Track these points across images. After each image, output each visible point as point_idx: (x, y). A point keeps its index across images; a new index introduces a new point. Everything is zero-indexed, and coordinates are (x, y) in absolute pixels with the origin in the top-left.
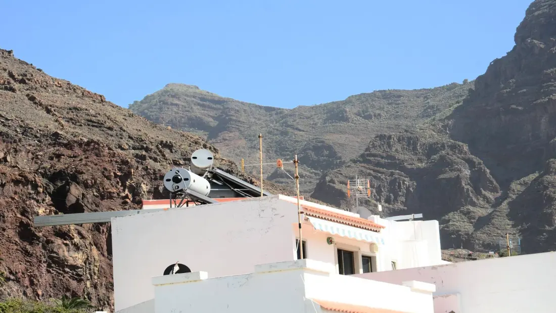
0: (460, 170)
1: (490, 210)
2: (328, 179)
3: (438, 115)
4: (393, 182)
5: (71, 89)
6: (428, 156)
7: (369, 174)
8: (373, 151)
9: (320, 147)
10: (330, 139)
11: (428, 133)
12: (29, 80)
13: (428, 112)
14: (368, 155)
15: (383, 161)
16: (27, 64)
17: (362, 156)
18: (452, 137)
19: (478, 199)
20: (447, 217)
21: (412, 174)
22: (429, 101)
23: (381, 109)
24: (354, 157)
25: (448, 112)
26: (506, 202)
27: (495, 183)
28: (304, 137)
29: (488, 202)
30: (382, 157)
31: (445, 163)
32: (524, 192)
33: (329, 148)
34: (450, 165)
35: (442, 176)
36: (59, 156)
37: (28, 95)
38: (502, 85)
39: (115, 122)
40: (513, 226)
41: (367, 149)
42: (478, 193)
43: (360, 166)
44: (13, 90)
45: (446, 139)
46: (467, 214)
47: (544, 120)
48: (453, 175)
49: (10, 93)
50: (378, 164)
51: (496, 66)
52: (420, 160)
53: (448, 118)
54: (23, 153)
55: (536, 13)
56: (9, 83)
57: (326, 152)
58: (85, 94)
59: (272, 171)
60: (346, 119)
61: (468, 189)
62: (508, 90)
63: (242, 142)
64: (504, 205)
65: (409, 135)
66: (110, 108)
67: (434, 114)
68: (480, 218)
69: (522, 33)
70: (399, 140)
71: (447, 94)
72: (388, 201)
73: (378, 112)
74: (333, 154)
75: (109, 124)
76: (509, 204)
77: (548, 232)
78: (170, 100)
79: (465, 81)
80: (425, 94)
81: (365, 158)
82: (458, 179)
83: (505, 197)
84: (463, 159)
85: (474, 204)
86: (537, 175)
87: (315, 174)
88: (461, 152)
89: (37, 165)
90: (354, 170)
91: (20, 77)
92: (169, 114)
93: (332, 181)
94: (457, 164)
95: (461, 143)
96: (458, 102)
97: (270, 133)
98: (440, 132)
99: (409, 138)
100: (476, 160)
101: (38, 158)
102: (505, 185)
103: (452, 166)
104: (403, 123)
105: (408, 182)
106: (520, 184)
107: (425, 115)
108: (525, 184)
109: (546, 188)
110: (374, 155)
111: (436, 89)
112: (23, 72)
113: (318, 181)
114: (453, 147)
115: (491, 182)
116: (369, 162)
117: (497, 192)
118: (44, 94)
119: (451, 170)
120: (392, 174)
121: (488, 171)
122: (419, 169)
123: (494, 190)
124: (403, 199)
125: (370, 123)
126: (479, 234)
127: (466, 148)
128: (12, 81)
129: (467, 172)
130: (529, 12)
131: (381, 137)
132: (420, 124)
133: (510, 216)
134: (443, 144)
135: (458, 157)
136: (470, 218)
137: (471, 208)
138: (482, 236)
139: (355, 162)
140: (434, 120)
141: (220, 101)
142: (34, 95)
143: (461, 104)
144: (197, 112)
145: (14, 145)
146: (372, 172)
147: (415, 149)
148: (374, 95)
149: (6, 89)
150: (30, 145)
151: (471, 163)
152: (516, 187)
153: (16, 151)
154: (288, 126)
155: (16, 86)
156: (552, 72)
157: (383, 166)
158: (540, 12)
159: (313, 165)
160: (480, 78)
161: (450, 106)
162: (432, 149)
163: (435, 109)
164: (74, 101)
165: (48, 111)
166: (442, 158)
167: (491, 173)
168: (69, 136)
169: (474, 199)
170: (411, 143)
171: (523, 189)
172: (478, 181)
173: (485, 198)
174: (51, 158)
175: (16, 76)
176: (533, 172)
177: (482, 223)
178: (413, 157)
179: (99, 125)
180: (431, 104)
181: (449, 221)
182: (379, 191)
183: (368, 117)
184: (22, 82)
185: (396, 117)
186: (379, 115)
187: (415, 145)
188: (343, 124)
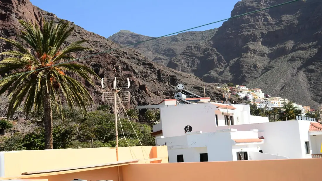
0: (214, 57)
1: (223, 69)
2: (172, 60)
3: (206, 40)
4: (193, 61)
5: (94, 35)
6: (204, 53)
7: (185, 59)
8: (186, 51)
9: (169, 50)
10: (173, 47)
11: (204, 45)
12: (81, 32)
13: (204, 38)
14: (185, 52)
15: (189, 54)
16: (79, 26)
17: (183, 53)
18: (211, 46)
19: (219, 66)
20: (210, 72)
21: (199, 58)
22: (203, 35)
23: (189, 37)
24: (180, 53)
25: (210, 38)
26: (228, 67)
27: (225, 61)
28: (164, 47)
29: (223, 67)
30: (189, 53)
31: (209, 55)
32: (234, 64)
33: (172, 50)
34: (211, 55)
35: (208, 59)
36: (93, 57)
37: (81, 37)
38: (227, 30)
39: (108, 45)
40: (231, 74)
41: (185, 51)
42: (220, 64)
43: (182, 56)
44: (76, 36)
45: (209, 47)
46: (216, 71)
47: (240, 41)
48: (212, 58)
49: (75, 36)
50: (188, 55)
52: (201, 54)
53: (210, 40)
54: (81, 57)
55: (238, 7)
56: (75, 33)
57: (171, 51)
58: (98, 37)
59: (154, 58)
60: (177, 41)
61: (216, 63)
62: (229, 31)
63: (145, 49)
64: (228, 68)
65: (198, 46)
66: (106, 41)
67: (205, 39)
68: (220, 72)
69: (233, 13)
70: (194, 47)
71: (209, 33)
72: (191, 67)
73: (187, 38)
74: (173, 52)
75: (107, 46)
76: (229, 67)
77: (242, 76)
78: (121, 35)
79: (215, 29)
80: (202, 32)
81: (184, 53)
82: (213, 60)
83: (228, 65)
84: (215, 53)
85: (218, 68)
86: (238, 58)
87: (168, 58)
88: (214, 51)
89: (86, 60)
90: (180, 57)
91: (78, 32)
92: (121, 40)
93: (174, 61)
94: (213, 55)
95: (214, 48)
96: (213, 35)
97: (153, 45)
98: (207, 45)
99: (198, 47)
100: (219, 53)
101: (86, 58)
102: (228, 62)
103: (211, 56)
104: (196, 42)
105: (197, 61)
106: (233, 61)
107: (202, 39)
108: (234, 61)
109: (241, 62)
110: (187, 53)
111: (206, 31)
112: (79, 30)
113: (169, 61)
114: (211, 50)
115: (224, 61)
116: (185, 55)
117: (226, 64)
118: (86, 37)
119: (211, 57)
120: (192, 58)
121: (223, 57)
122: (201, 57)
123: (224, 63)
124: (196, 66)
125: (185, 42)
126: (220, 77)
127: (216, 50)
128: (76, 33)
129: (216, 57)
130: (235, 6)
131: (189, 47)
132: (201, 42)
133: (230, 71)
134: (208, 49)
135: (213, 53)
136: (217, 72)
137: (217, 69)
138: (221, 78)
140: (205, 41)
141: (137, 36)
142: (83, 37)
143: (214, 36)
144: (130, 39)
145: (78, 54)
146: (186, 58)
147: (199, 50)
148: (186, 33)
149: (74, 35)
150: (83, 54)
151: (217, 54)
152: (232, 62)
153: (79, 56)
154: (159, 43)
155: (77, 34)
156: (243, 25)
157: (189, 56)
158: (239, 6)
159: (167, 55)
160: (220, 28)
161: (210, 36)
162: (205, 50)
163: (205, 37)
164: (95, 39)
165: (88, 42)
166: (208, 53)
167: (224, 58)
168: (95, 50)
169: (218, 66)
170: (198, 48)
171: (234, 63)
172: (219, 60)
173: (222, 65)
174: (90, 58)
175: (77, 31)
176: (237, 57)
177: (221, 73)
178: (199, 53)
179: (104, 47)
180: (204, 36)
181: (210, 73)
182: (188, 64)
183: (184, 40)
184: (79, 33)
185: (193, 40)
186: (188, 39)
187: (200, 49)
188: (176, 43)
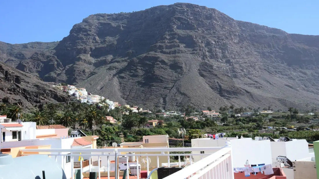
1: (61, 72)
2: (22, 62)
4: (38, 64)
6: (47, 58)
7: (32, 62)
8: (34, 56)
9: (20, 54)
10: (23, 52)
11: (47, 53)
15: (36, 59)
20: (50, 73)
22: (48, 45)
23: (37, 46)
28: (16, 51)
29: (60, 70)
33: (23, 54)
34: (51, 60)
35: (50, 63)
38: (66, 43)
40: (66, 76)
41: (32, 56)
43: (30, 60)
45: (52, 55)
46: (55, 72)
47: (75, 52)
51: (65, 38)
52: (45, 59)
53: (53, 50)
55: (75, 27)
59: (8, 59)
61: (56, 67)
65: (43, 53)
69: (72, 32)
70: (40, 54)
71: (53, 44)
72: (36, 68)
74: (24, 56)
76: (65, 71)
79: (57, 41)
80: (47, 43)
81: (31, 58)
82: (54, 64)
83: (64, 69)
86: (72, 65)
87: (19, 61)
90: (28, 61)
94: (54, 61)
97: (8, 50)
98: (50, 53)
100: (58, 60)
102: (65, 66)
104: (42, 50)
105: (42, 64)
107: (47, 48)
109: (74, 68)
111: (50, 42)
114: (53, 57)
119: (52, 62)
120: (38, 62)
121: (61, 63)
122: (44, 61)
123: (62, 67)
124: (40, 68)
125: (33, 49)
126: (57, 77)
127: (56, 57)
129: (56, 63)
130: (73, 27)
131: (36, 53)
132: (45, 51)
133: (65, 74)
135: (54, 59)
136: (56, 74)
139: (29, 58)
140: (49, 50)
143: (56, 47)
148: (35, 43)
151: (56, 60)
152: (67, 67)
154: (13, 48)
156: (78, 41)
159: (18, 58)
160: (61, 41)
161: (53, 47)
162: (48, 57)
163: (49, 47)
169: (57, 69)
170: (43, 55)
171: (69, 68)
172: (58, 65)
177: (59, 75)
178: (43, 58)
182: (34, 66)
185: (40, 48)
188: (27, 49)
